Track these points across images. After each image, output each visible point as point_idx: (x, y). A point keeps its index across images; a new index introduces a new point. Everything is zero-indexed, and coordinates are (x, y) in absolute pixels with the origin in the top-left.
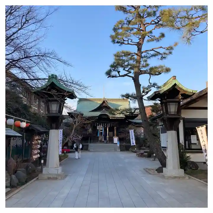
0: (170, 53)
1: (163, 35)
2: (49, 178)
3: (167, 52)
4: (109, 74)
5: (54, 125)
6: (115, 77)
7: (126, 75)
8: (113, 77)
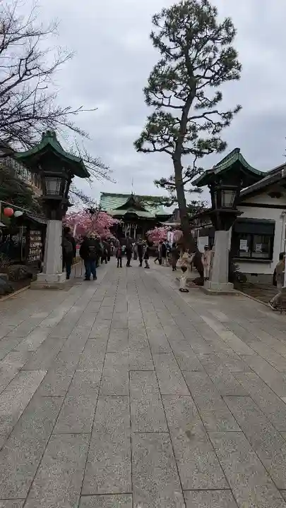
0: (227, 123)
1: (219, 97)
2: (47, 288)
3: (223, 122)
4: (138, 145)
5: (53, 213)
6: (149, 151)
7: (163, 149)
8: (145, 151)
